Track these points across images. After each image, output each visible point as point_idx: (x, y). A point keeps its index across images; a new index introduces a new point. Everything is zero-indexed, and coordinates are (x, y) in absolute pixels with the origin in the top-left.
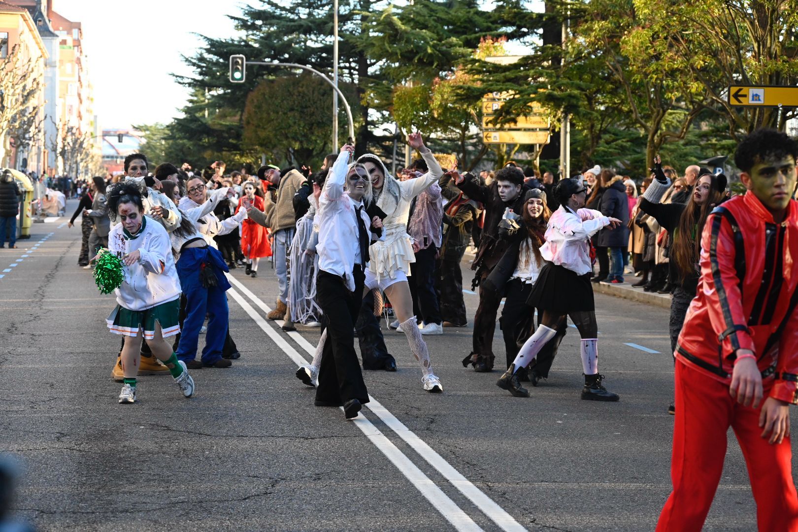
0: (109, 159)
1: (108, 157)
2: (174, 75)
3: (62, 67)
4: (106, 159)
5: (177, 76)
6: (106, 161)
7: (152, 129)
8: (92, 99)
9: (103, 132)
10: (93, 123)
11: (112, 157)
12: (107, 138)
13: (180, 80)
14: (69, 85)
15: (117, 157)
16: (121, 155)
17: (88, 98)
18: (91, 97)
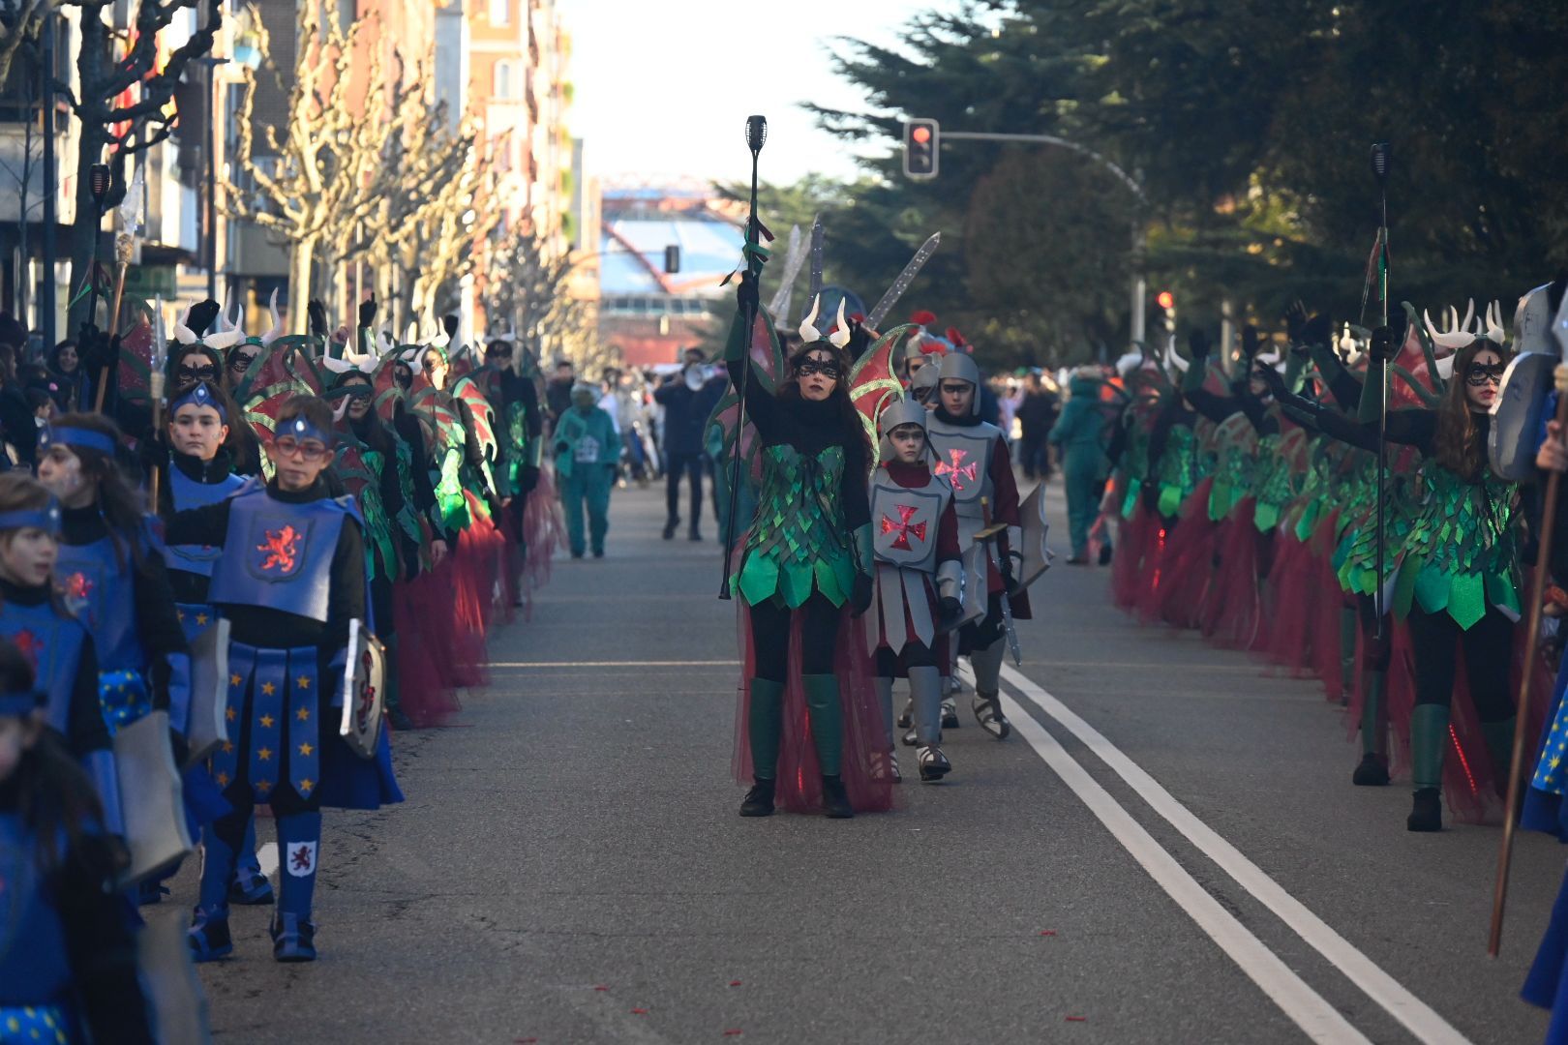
0: (629, 313)
1: (622, 303)
2: (813, 107)
3: (481, 16)
4: (614, 312)
5: (823, 111)
6: (614, 320)
7: (793, 201)
8: (567, 90)
9: (605, 201)
10: (568, 181)
11: (640, 303)
12: (619, 227)
13: (831, 122)
14: (498, 69)
15: (657, 304)
16: (676, 294)
17: (554, 88)
18: (564, 80)
